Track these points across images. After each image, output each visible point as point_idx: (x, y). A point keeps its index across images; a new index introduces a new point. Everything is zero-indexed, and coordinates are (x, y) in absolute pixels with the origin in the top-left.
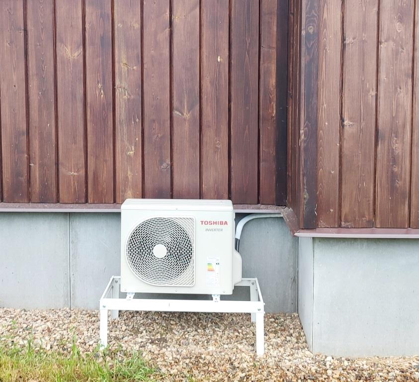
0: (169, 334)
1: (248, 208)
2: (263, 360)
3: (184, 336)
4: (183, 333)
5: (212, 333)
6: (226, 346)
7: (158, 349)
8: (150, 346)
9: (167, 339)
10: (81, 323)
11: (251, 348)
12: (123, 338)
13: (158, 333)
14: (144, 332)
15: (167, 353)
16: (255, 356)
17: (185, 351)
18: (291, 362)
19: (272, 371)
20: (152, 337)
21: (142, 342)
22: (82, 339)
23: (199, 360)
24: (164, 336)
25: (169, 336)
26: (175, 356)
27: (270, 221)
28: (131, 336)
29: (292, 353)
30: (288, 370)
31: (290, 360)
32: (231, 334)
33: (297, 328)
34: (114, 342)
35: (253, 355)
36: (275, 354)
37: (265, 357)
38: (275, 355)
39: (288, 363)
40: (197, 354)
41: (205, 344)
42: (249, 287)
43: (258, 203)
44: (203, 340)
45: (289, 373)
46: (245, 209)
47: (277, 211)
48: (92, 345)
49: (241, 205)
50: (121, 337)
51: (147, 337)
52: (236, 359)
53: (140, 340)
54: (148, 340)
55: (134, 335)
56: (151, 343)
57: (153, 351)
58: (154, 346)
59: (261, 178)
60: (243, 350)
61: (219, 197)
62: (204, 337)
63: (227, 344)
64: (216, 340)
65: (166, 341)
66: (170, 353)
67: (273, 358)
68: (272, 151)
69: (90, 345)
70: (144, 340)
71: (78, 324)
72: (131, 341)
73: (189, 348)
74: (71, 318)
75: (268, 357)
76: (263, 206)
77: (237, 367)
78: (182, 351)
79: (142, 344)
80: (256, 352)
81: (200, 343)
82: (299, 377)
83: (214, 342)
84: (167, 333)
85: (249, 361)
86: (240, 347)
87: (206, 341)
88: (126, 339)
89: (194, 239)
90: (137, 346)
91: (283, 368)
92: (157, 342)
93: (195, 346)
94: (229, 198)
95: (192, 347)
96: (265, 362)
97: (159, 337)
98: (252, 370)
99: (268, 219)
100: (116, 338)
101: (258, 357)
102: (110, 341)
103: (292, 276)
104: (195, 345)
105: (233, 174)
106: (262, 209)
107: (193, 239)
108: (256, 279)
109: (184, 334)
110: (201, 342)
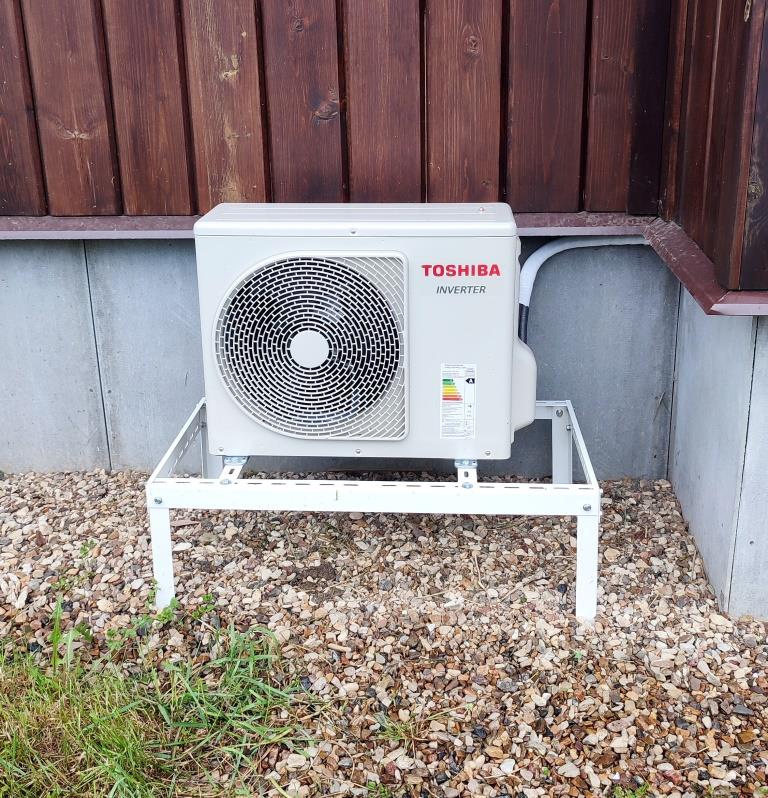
0: (343, 552)
1: (553, 223)
2: (595, 641)
3: (381, 559)
4: (379, 548)
5: (455, 545)
6: (492, 592)
7: (312, 604)
8: (291, 596)
9: (339, 569)
10: (126, 518)
11: (559, 597)
12: (222, 566)
13: (315, 549)
14: (281, 544)
15: (334, 618)
16: (573, 625)
17: (382, 609)
18: (674, 650)
19: (624, 681)
20: (299, 565)
21: (270, 580)
22: (116, 570)
23: (419, 642)
24: (330, 559)
25: (343, 558)
26: (354, 628)
27: (607, 255)
28: (245, 561)
29: (672, 615)
30: (668, 677)
31: (670, 644)
32: (505, 552)
33: (675, 530)
34: (198, 580)
35: (567, 621)
36: (625, 620)
37: (600, 630)
38: (627, 624)
39: (668, 655)
40: (415, 618)
41: (438, 584)
42: (549, 422)
43: (581, 207)
44: (433, 569)
45: (672, 691)
46: (545, 225)
47: (632, 230)
48: (139, 591)
49: (535, 216)
50: (217, 561)
51: (287, 564)
52: (521, 638)
53: (264, 573)
54: (289, 574)
55: (253, 556)
56: (293, 583)
57: (298, 610)
58: (302, 594)
59: (591, 140)
60: (540, 607)
61: (475, 196)
62: (434, 559)
63: (496, 585)
64: (465, 572)
65: (333, 574)
66: (341, 615)
67: (623, 635)
68: (626, 61)
69: (133, 591)
70: (277, 574)
71: (118, 519)
72: (242, 577)
73: (394, 599)
74: (104, 501)
75: (607, 630)
76: (592, 216)
77: (526, 668)
78: (376, 609)
79: (271, 586)
80: (574, 612)
81: (424, 581)
82: (704, 704)
83: (459, 577)
84: (339, 550)
85: (556, 644)
86: (531, 595)
87: (439, 575)
88: (231, 568)
89: (405, 317)
90: (257, 595)
91: (656, 670)
92: (310, 579)
93: (410, 593)
94: (502, 198)
95: (403, 595)
96: (600, 647)
97: (317, 564)
98: (569, 675)
99: (603, 250)
100: (207, 567)
101: (580, 630)
102: (189, 578)
103: (658, 391)
104: (411, 587)
105: (512, 130)
106: (590, 225)
107: (401, 317)
108: (568, 403)
109: (383, 553)
110: (427, 579)
